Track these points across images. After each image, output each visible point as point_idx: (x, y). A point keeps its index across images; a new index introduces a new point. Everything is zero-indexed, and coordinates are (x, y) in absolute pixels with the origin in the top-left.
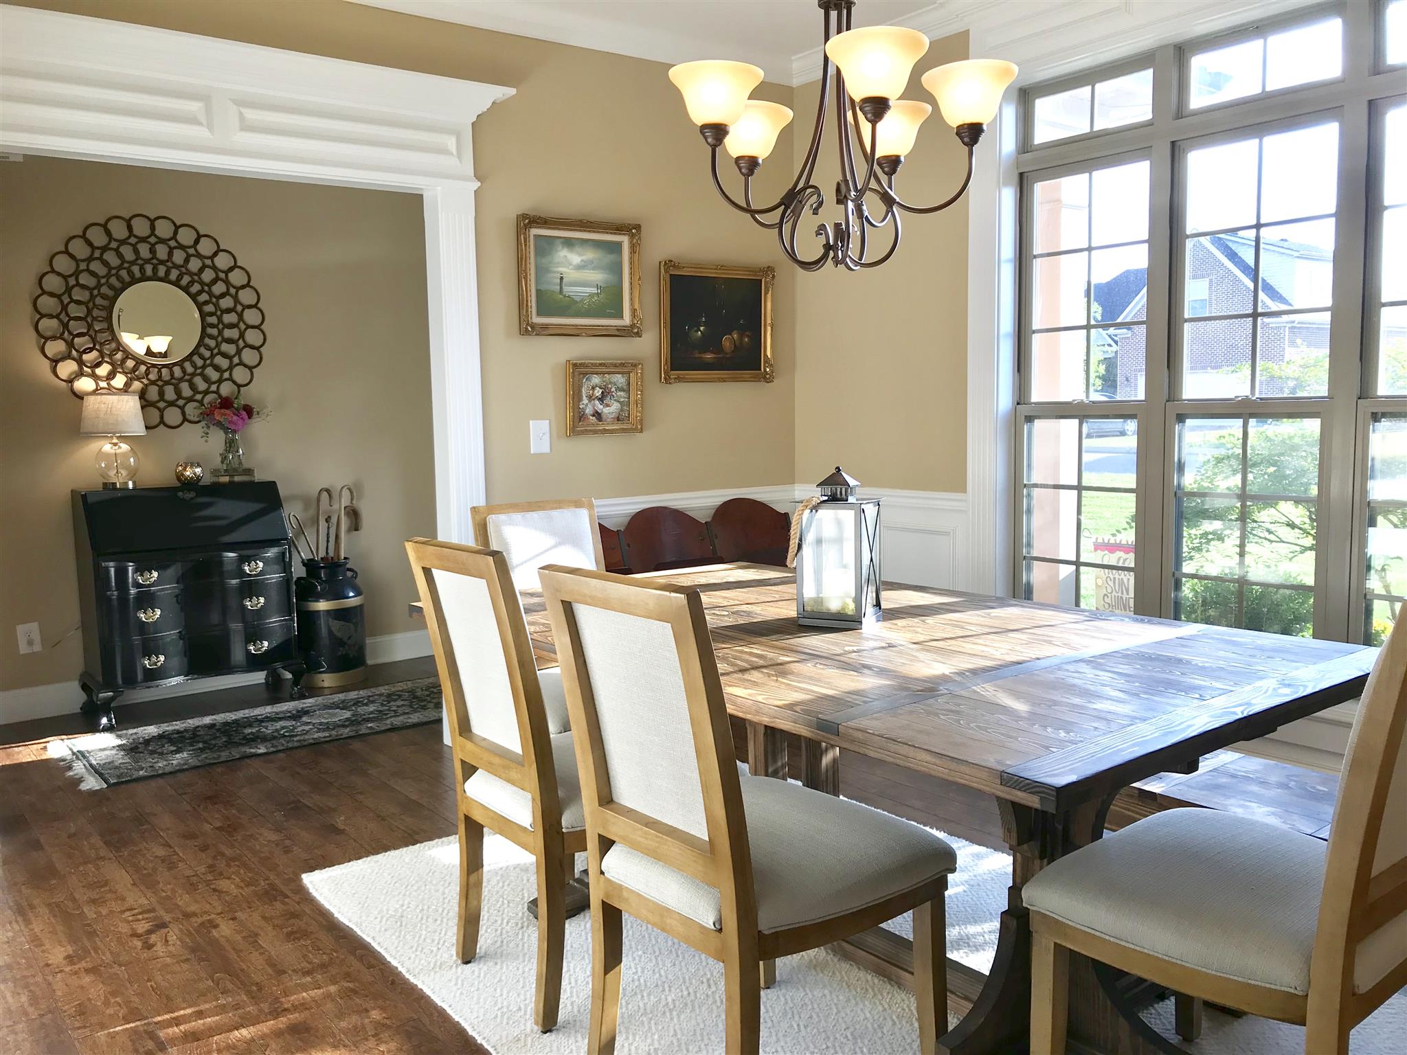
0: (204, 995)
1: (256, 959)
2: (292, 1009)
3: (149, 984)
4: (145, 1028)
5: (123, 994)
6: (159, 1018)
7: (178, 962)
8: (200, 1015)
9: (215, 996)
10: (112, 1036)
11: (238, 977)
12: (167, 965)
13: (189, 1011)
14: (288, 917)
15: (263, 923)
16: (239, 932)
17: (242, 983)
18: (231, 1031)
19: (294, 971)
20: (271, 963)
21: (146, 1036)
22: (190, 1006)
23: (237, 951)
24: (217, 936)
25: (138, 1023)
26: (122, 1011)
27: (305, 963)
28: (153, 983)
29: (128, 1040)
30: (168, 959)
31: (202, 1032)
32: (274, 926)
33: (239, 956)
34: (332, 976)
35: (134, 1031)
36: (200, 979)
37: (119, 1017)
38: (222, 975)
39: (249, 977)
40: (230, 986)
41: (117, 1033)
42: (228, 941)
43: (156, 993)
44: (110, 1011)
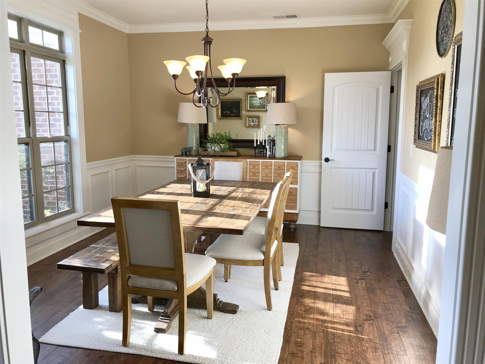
0: (339, 336)
1: (318, 341)
2: (320, 321)
3: (353, 349)
4: (359, 334)
5: (362, 349)
6: (354, 335)
7: (341, 354)
8: (343, 330)
9: (336, 334)
10: (368, 336)
11: (327, 338)
12: (345, 354)
13: (345, 333)
14: (295, 355)
15: (305, 356)
16: (315, 356)
17: (327, 334)
18: (338, 322)
19: (311, 331)
20: (315, 338)
21: (359, 331)
22: (344, 334)
23: (321, 348)
24: (323, 359)
25: (360, 336)
26: (364, 343)
27: (306, 332)
28: (352, 349)
29: (364, 333)
30: (343, 357)
31: (345, 325)
32: (302, 353)
33: (322, 345)
34: (303, 324)
35: (362, 334)
36: (337, 343)
37: (365, 341)
38: (330, 341)
39: (324, 336)
40: (331, 336)
41: (366, 336)
42: (321, 354)
43: (352, 344)
44: (367, 345)
